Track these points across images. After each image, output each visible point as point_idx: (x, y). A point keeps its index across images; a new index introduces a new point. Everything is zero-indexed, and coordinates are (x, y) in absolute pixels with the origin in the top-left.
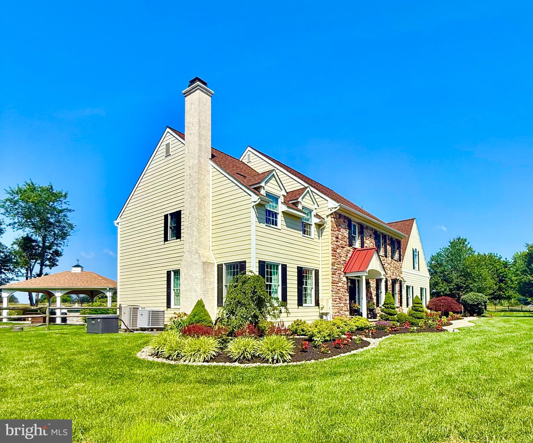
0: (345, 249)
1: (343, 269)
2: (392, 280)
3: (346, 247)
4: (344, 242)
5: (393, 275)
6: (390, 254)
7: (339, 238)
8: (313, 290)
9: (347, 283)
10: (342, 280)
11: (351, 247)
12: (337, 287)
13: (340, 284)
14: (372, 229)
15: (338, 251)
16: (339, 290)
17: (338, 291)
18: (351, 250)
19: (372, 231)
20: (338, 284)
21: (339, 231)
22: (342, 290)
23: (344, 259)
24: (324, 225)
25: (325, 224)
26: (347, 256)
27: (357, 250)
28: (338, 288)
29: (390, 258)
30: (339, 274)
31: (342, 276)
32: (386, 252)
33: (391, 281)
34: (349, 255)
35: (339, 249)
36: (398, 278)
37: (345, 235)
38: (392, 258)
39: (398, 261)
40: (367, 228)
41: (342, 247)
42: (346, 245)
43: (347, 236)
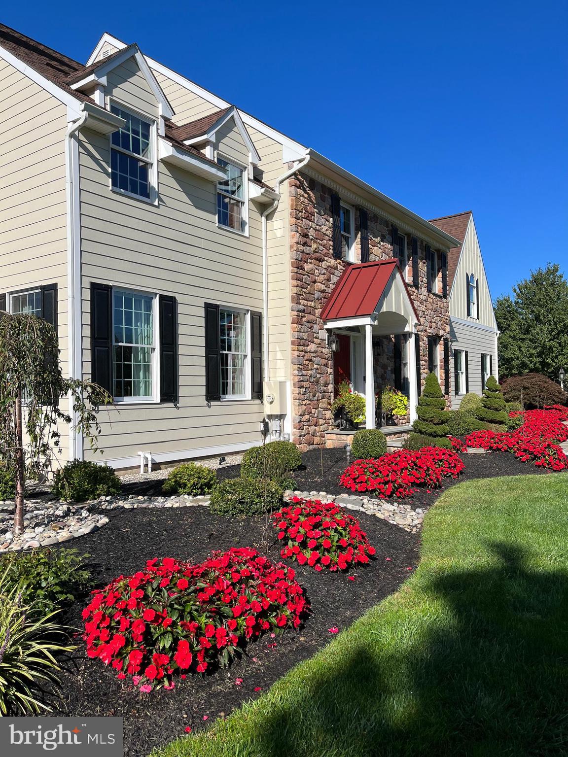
0: (324, 264)
1: (318, 312)
2: (428, 337)
3: (326, 258)
4: (321, 248)
5: (431, 327)
6: (425, 280)
7: (311, 237)
8: (248, 362)
9: (330, 344)
10: (316, 338)
11: (339, 261)
12: (306, 352)
13: (312, 347)
14: (386, 223)
15: (307, 267)
16: (310, 360)
17: (307, 363)
18: (340, 267)
19: (387, 226)
20: (308, 346)
21: (310, 221)
22: (316, 360)
23: (323, 287)
24: (272, 204)
25: (276, 202)
26: (329, 280)
27: (351, 267)
28: (308, 356)
29: (424, 291)
30: (308, 322)
31: (316, 327)
32: (415, 275)
33: (426, 339)
34: (334, 279)
35: (311, 263)
36: (441, 332)
37: (323, 230)
38: (429, 290)
39: (440, 297)
40: (376, 218)
41: (316, 259)
42: (326, 255)
43: (330, 233)
